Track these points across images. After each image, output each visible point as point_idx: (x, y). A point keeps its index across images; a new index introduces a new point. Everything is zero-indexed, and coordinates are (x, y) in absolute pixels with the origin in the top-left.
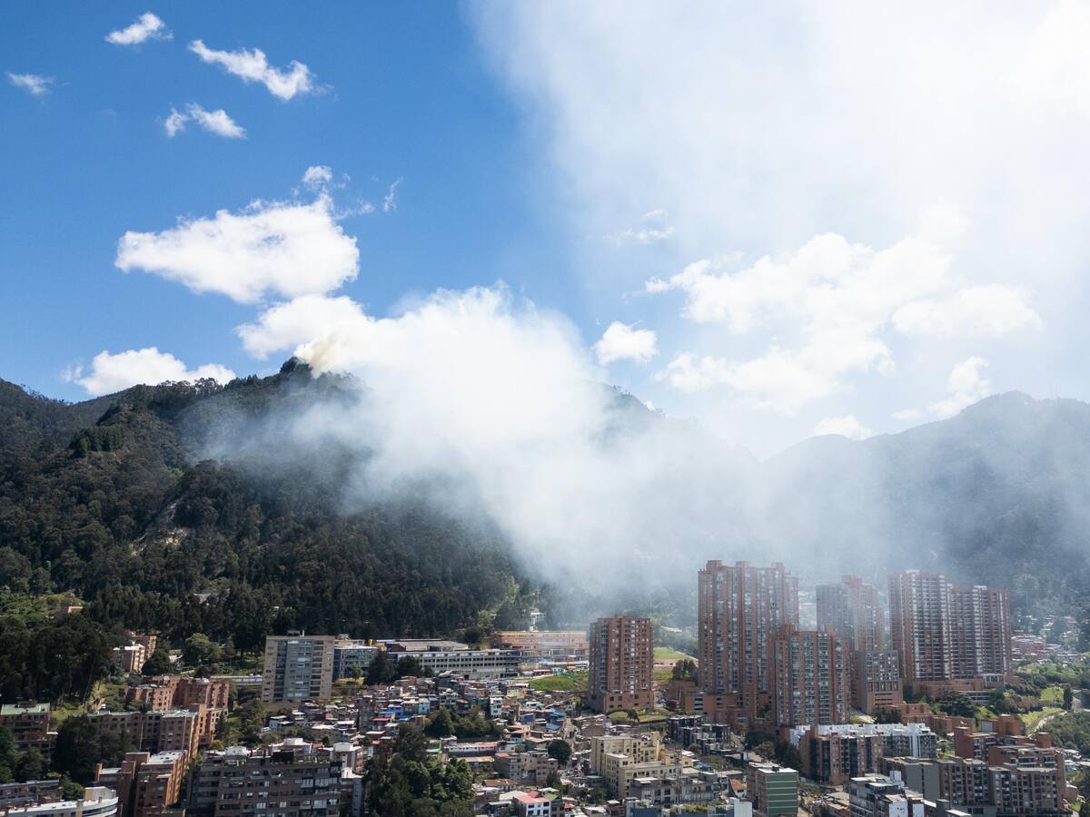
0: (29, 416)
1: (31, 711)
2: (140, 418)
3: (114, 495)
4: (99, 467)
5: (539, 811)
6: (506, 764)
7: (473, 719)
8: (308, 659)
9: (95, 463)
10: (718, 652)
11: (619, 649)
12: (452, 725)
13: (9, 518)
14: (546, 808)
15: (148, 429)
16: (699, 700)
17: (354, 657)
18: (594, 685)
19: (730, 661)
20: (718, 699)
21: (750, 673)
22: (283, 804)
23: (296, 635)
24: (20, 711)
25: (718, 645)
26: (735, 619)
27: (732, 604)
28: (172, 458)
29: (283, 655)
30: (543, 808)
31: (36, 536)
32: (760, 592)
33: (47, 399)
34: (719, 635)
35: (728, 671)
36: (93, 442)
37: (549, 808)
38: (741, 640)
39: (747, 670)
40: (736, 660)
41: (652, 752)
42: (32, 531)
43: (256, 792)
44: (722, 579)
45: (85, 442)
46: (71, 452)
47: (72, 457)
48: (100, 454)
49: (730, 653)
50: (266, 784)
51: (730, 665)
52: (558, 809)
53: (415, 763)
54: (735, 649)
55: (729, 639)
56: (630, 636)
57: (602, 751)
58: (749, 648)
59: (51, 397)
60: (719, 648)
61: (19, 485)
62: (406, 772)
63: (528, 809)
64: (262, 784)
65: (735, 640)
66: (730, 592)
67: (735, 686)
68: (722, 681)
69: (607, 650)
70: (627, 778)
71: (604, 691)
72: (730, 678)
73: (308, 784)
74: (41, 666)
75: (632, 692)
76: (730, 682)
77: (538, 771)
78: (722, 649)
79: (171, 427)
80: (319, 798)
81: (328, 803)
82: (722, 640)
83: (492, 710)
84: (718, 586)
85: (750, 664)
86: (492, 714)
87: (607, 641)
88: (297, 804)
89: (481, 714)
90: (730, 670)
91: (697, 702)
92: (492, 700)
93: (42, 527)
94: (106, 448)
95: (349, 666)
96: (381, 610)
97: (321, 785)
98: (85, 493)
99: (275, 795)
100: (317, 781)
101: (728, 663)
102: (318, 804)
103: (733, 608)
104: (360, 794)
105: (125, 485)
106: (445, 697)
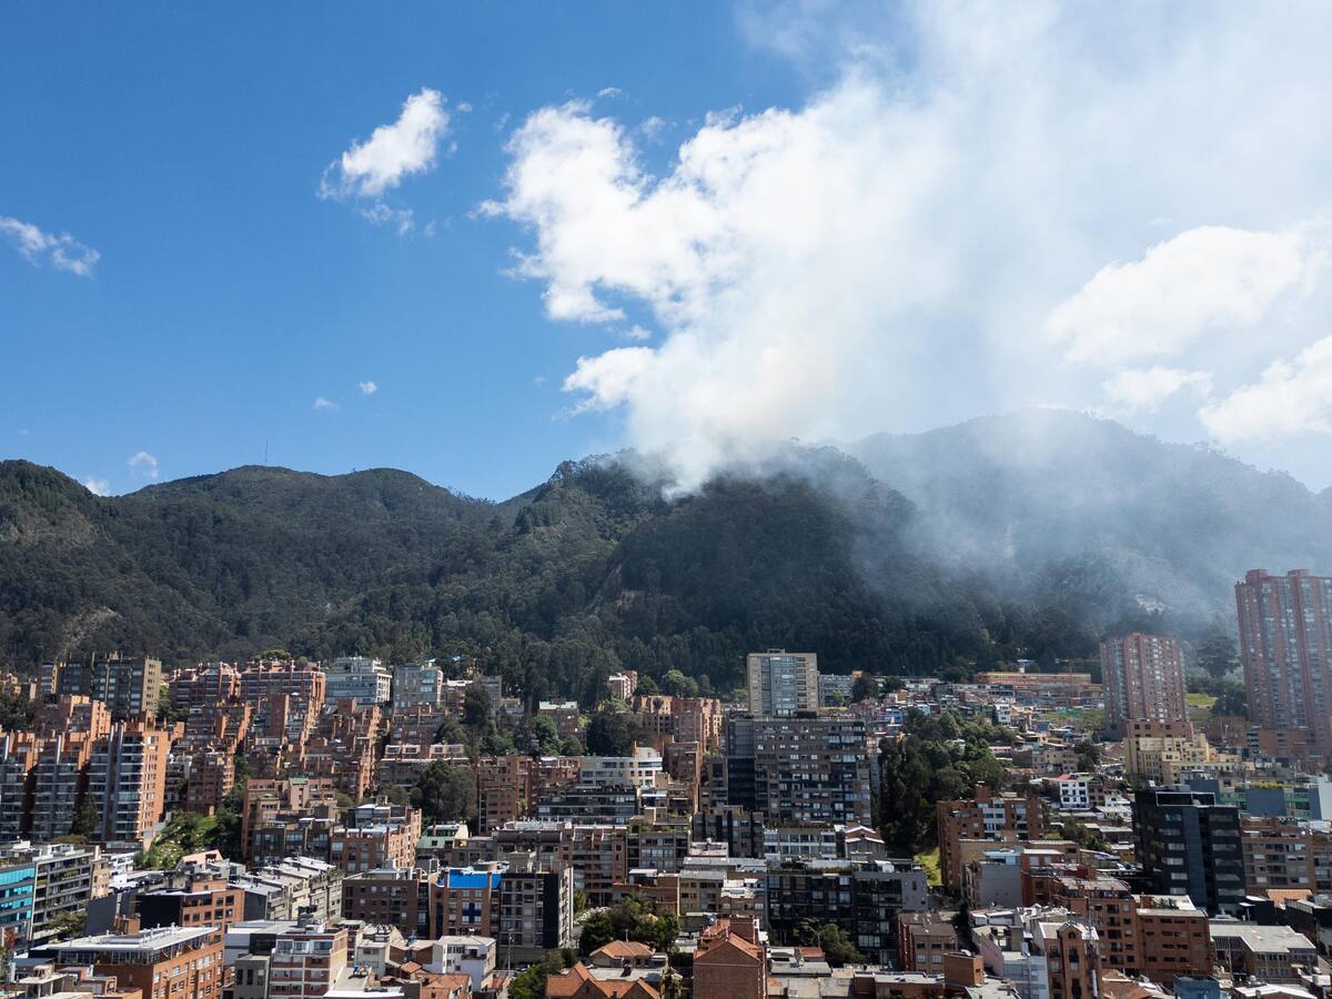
0: (459, 516)
1: (563, 707)
2: (570, 494)
3: (563, 564)
4: (543, 542)
5: (1074, 792)
6: (1027, 757)
7: (980, 723)
8: (792, 676)
9: (540, 537)
10: (1275, 680)
11: (1140, 671)
12: (959, 730)
13: (477, 590)
14: (1082, 788)
15: (579, 504)
16: (1252, 735)
17: (832, 685)
18: (1113, 713)
19: (1292, 691)
20: (1279, 735)
21: (1321, 706)
22: (814, 757)
23: (777, 652)
24: (554, 707)
25: (1273, 671)
26: (1293, 641)
27: (1288, 622)
28: (605, 531)
29: (768, 670)
30: (1078, 788)
31: (503, 604)
32: (1327, 607)
33: (472, 499)
34: (1272, 660)
35: (1290, 704)
36: (536, 518)
37: (1085, 788)
38: (1304, 664)
39: (1317, 702)
40: (1300, 690)
41: (1201, 753)
42: (500, 600)
43: (787, 745)
44: (1269, 591)
45: (528, 518)
46: (518, 529)
47: (520, 533)
48: (542, 529)
49: (1290, 681)
50: (796, 738)
51: (1293, 697)
52: (1096, 790)
53: (930, 742)
54: (1297, 676)
55: (1287, 665)
56: (1151, 655)
57: (1138, 749)
58: (1316, 676)
59: (475, 497)
60: (1274, 675)
61: (479, 562)
62: (923, 750)
63: (1062, 788)
64: (792, 738)
65: (1296, 666)
66: (1283, 607)
67: (1302, 722)
68: (1282, 716)
69: (1124, 672)
70: (1173, 771)
71: (1126, 719)
72: (1294, 711)
73: (834, 740)
74: (562, 673)
75: (1162, 721)
76: (1294, 716)
77: (1064, 765)
78: (1278, 676)
79: (599, 500)
80: (847, 753)
81: (857, 759)
82: (1277, 665)
83: (1000, 716)
84: (1265, 600)
85: (1320, 695)
86: (1000, 720)
87: (1123, 661)
88: (827, 757)
89: (988, 721)
90: (1293, 701)
91: (1250, 737)
92: (998, 707)
93: (507, 596)
94: (547, 523)
95: (830, 694)
96: (848, 651)
97: (848, 741)
98: (536, 565)
99: (806, 749)
100: (843, 738)
101: (1289, 693)
102: (848, 759)
103: (1288, 627)
104: (877, 772)
105: (570, 555)
106: (945, 702)
